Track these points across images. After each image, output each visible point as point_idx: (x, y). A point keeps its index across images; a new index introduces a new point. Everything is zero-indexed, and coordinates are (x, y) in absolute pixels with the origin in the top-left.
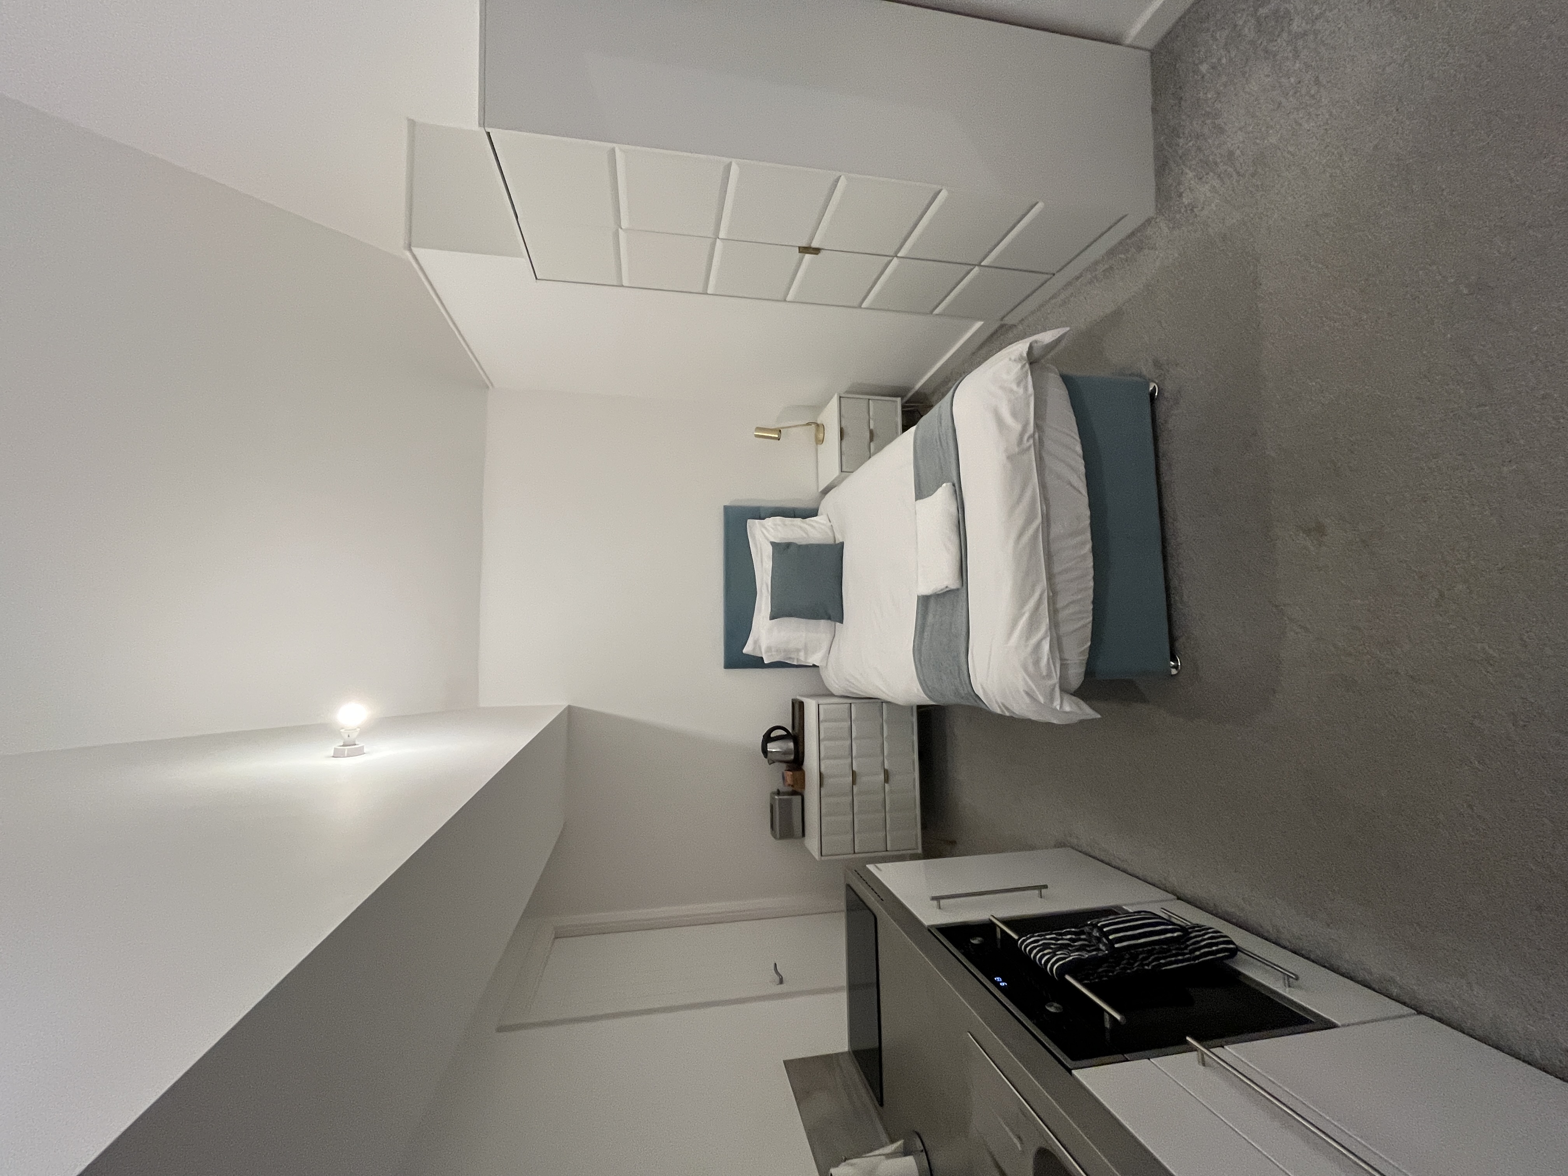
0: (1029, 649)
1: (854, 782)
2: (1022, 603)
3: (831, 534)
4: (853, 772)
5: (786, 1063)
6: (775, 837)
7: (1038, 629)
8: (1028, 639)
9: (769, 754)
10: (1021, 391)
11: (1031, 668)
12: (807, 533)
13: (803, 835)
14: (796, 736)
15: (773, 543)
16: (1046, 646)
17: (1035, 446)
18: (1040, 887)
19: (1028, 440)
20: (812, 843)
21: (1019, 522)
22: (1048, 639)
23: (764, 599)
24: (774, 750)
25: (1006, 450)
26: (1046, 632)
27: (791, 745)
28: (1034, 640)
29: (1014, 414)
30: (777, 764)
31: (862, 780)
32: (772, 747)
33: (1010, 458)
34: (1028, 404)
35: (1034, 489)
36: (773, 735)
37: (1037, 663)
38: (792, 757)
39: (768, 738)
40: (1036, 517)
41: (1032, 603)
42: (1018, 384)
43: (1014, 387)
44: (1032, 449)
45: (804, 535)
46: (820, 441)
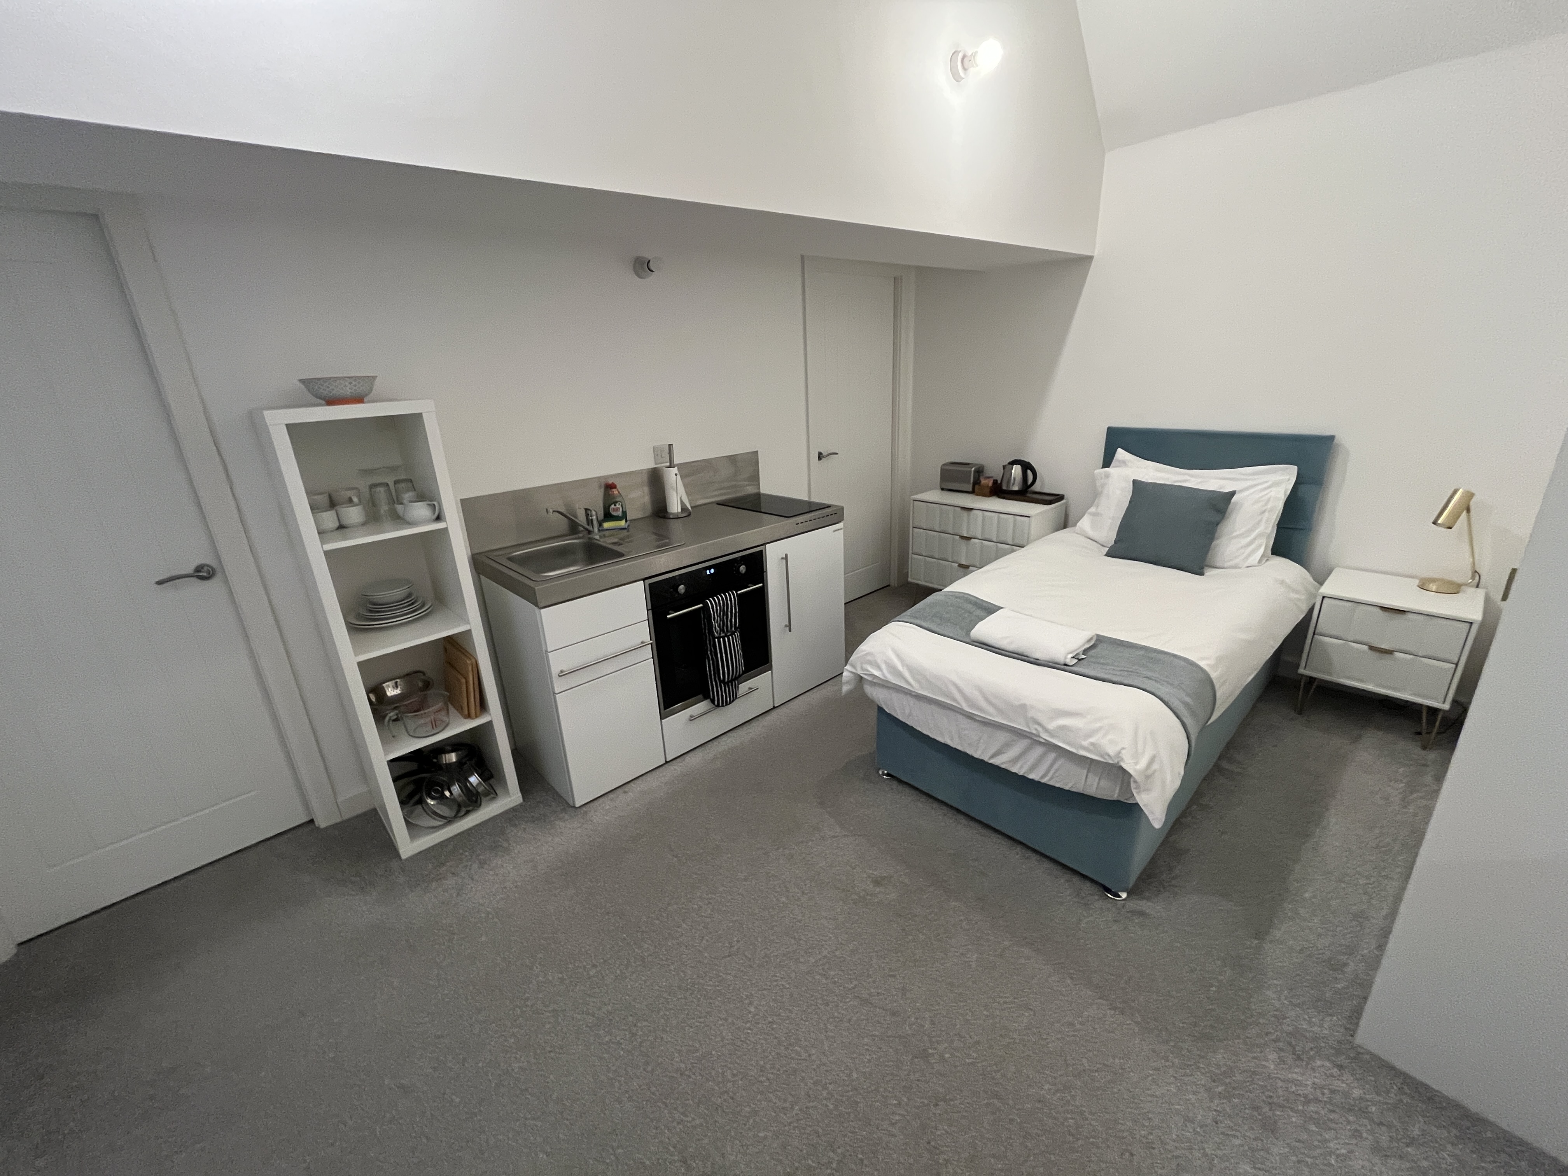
0: (879, 661)
1: (962, 537)
2: (910, 669)
3: (1226, 565)
4: (971, 538)
5: (756, 453)
6: (944, 465)
7: (890, 672)
8: (886, 663)
9: (1011, 466)
10: (1085, 743)
11: (869, 658)
12: (1237, 537)
13: (942, 489)
14: (1025, 493)
15: (1233, 494)
16: (876, 673)
17: (1029, 733)
18: (789, 626)
19: (1036, 729)
20: (935, 495)
21: (968, 691)
22: (881, 677)
23: (1166, 476)
24: (1013, 471)
25: (1032, 707)
26: (885, 677)
27: (1016, 488)
28: (883, 666)
29: (1063, 728)
30: (1002, 471)
31: (963, 545)
32: (1017, 470)
33: (1023, 707)
34: (1068, 744)
35: (991, 715)
36: (1029, 473)
37: (870, 663)
38: (1004, 488)
39: (1026, 466)
40: (969, 706)
41: (907, 674)
42: (1092, 744)
43: (1092, 740)
44: (1027, 729)
45: (1235, 534)
46: (1424, 584)
